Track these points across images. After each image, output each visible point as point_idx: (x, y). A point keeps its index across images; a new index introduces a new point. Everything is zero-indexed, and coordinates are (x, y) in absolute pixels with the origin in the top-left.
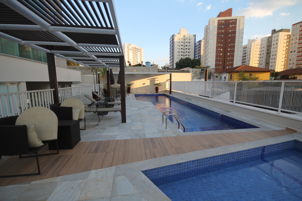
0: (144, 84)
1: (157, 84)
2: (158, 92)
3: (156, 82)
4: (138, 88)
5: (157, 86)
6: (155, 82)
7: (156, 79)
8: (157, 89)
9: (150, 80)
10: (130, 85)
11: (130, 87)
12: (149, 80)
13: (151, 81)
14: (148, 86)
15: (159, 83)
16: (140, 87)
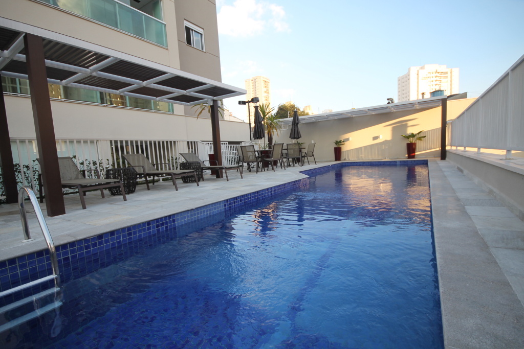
0: (375, 138)
1: (413, 135)
2: (413, 157)
3: (410, 131)
4: (361, 148)
5: (412, 140)
6: (406, 130)
7: (410, 123)
8: (411, 149)
9: (393, 128)
10: (340, 142)
11: (341, 146)
12: (390, 128)
13: (394, 130)
14: (385, 142)
15: (419, 133)
16: (366, 147)
